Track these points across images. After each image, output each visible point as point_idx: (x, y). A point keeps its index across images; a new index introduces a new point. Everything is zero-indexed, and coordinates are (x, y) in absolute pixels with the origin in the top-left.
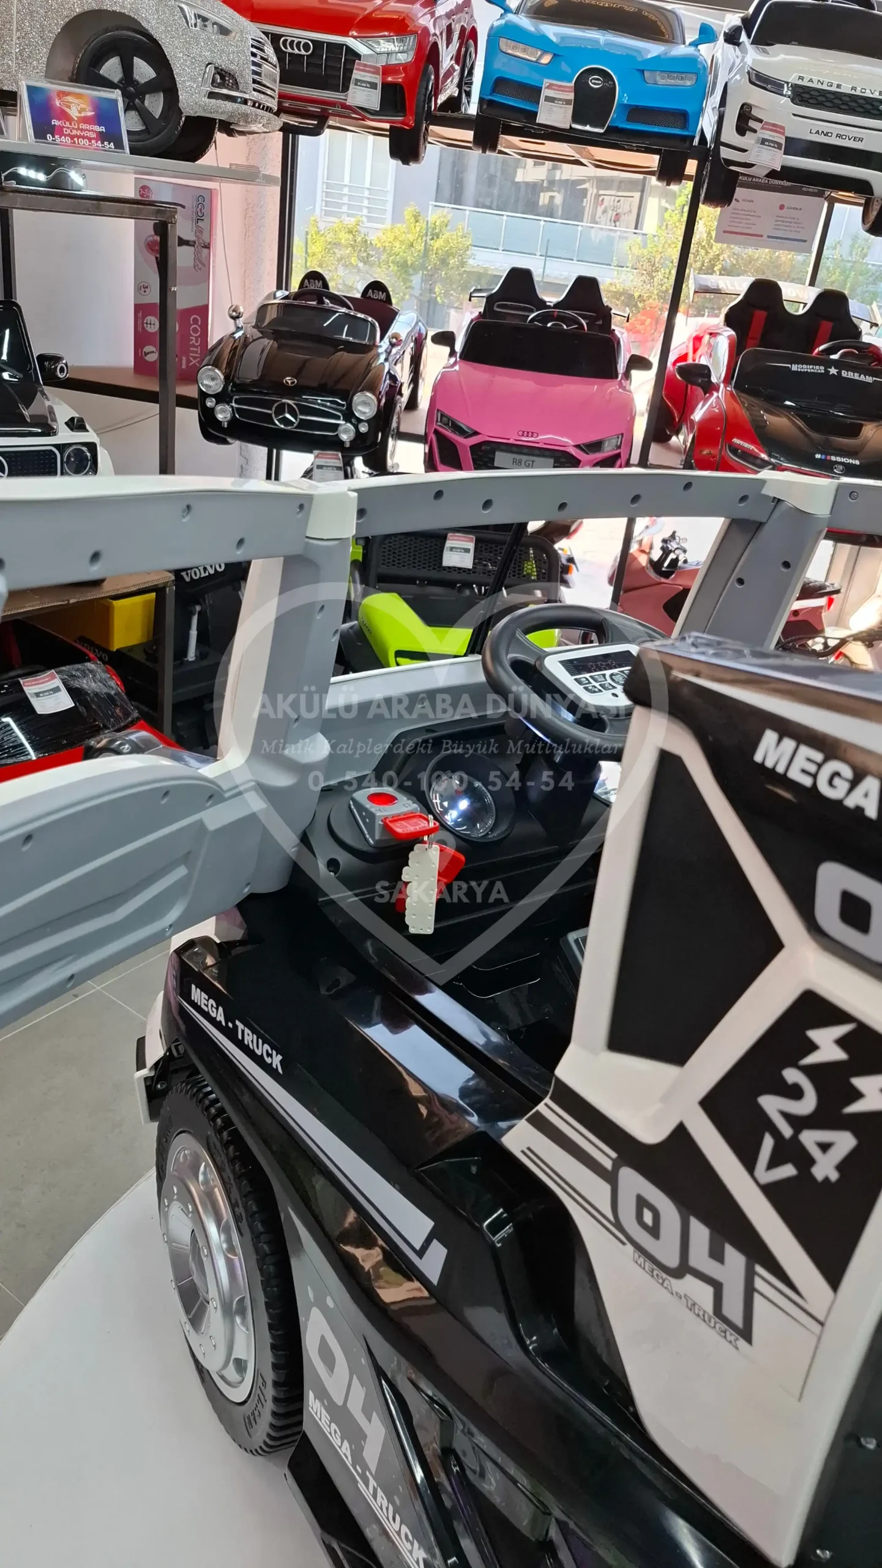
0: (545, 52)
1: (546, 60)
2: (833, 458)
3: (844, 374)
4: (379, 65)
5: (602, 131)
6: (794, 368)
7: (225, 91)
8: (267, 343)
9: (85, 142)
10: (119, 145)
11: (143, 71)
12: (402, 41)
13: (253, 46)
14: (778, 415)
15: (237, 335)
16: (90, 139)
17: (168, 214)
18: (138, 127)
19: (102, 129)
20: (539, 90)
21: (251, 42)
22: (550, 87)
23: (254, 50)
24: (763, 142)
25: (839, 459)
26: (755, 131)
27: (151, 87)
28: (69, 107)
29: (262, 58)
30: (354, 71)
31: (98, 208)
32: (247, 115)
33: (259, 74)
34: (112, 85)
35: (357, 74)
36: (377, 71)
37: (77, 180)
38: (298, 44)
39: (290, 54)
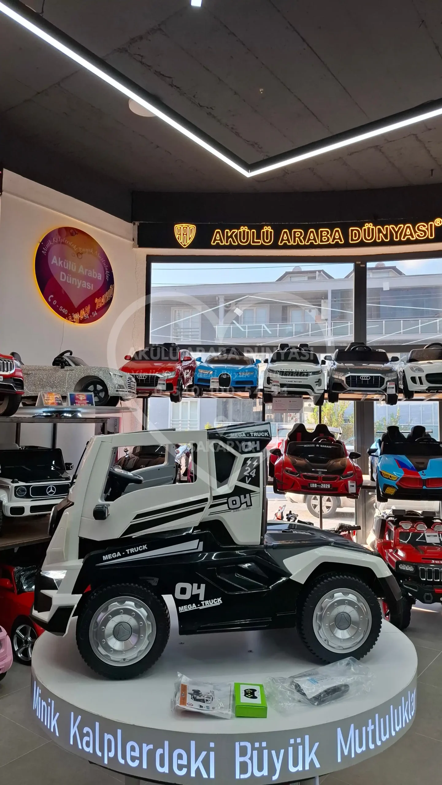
0: (211, 371)
1: (211, 373)
2: (318, 470)
3: (321, 446)
4: (165, 379)
5: (228, 387)
6: (305, 446)
7: (121, 390)
8: (136, 457)
9: (84, 405)
10: (92, 405)
11: (99, 387)
12: (172, 372)
14: (301, 460)
15: (126, 457)
16: (85, 404)
17: (105, 420)
18: (97, 400)
19: (88, 401)
20: (210, 380)
21: (128, 378)
22: (212, 379)
23: (129, 380)
24: (275, 385)
25: (320, 470)
26: (272, 383)
27: (101, 391)
28: (80, 397)
29: (131, 381)
31: (85, 420)
32: (127, 394)
33: (130, 385)
34: (91, 391)
35: (159, 382)
36: (164, 380)
37: (79, 415)
38: (142, 377)
39: (140, 379)
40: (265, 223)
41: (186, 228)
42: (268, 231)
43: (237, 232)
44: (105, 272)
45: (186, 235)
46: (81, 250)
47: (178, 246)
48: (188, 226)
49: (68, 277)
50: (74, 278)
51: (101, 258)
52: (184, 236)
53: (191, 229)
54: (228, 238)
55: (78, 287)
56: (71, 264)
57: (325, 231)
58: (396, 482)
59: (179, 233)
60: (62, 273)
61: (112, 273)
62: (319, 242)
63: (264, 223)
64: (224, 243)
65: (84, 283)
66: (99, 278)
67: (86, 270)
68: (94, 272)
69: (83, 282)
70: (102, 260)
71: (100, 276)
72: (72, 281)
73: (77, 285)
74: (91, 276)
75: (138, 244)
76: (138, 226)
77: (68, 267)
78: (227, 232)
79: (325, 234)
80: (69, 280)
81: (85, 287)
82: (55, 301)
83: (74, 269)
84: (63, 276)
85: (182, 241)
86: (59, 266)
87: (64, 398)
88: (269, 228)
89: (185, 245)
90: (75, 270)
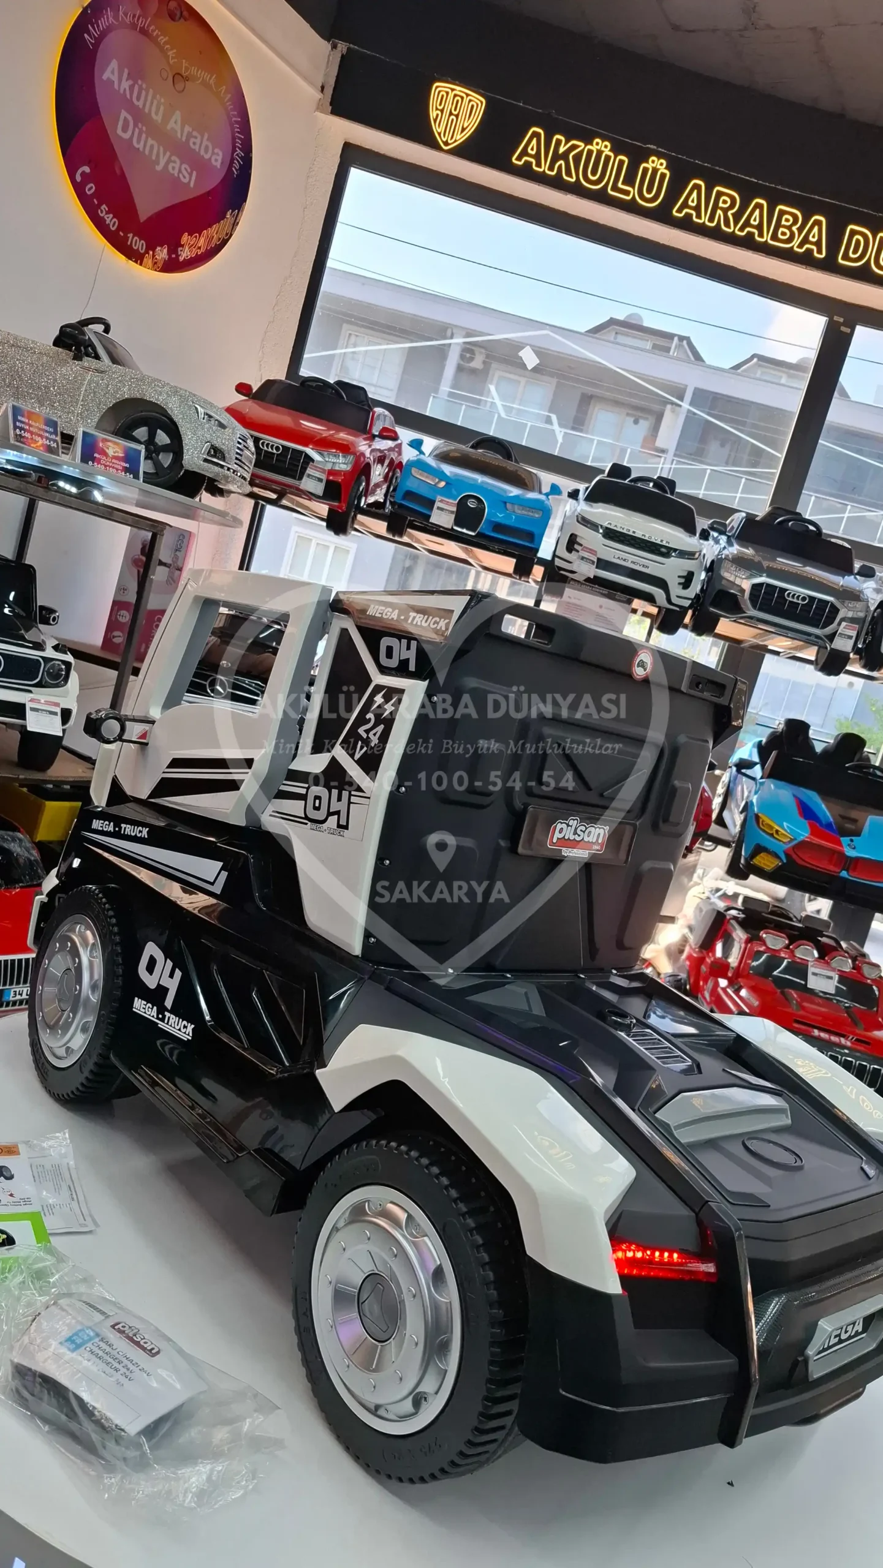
0: (441, 480)
1: (442, 484)
4: (326, 468)
5: (473, 534)
7: (215, 460)
9: (114, 470)
10: (136, 477)
11: (162, 438)
12: (344, 457)
13: (239, 438)
16: (117, 470)
17: (159, 529)
18: (151, 469)
19: (127, 465)
20: (434, 502)
21: (238, 436)
22: (441, 501)
23: (240, 441)
24: (583, 558)
26: (578, 551)
27: (165, 449)
28: (108, 448)
29: (244, 446)
30: (308, 469)
31: (111, 514)
32: (228, 477)
33: (241, 455)
34: (140, 442)
35: (309, 471)
36: (323, 471)
37: (98, 496)
38: (272, 446)
39: (266, 451)
40: (655, 147)
41: (462, 98)
42: (659, 169)
43: (582, 151)
44: (234, 151)
45: (457, 116)
46: (187, 69)
47: (430, 142)
48: (467, 95)
49: (137, 130)
50: (153, 139)
51: (232, 110)
52: (452, 117)
53: (473, 106)
54: (556, 157)
55: (159, 168)
56: (154, 97)
57: (789, 213)
58: (786, 847)
59: (441, 108)
60: (124, 114)
61: (251, 158)
62: (767, 238)
63: (652, 147)
64: (544, 168)
65: (175, 162)
66: (216, 160)
67: (187, 129)
68: (205, 143)
69: (174, 158)
70: (234, 116)
71: (220, 158)
72: (146, 145)
73: (157, 162)
74: (197, 148)
75: (331, 104)
76: (343, 56)
77: (144, 105)
78: (559, 142)
79: (787, 220)
80: (139, 142)
81: (176, 175)
82: (92, 185)
83: (157, 114)
84: (126, 120)
85: (441, 129)
86: (122, 91)
87: (68, 439)
88: (661, 164)
89: (446, 143)
90: (158, 118)
